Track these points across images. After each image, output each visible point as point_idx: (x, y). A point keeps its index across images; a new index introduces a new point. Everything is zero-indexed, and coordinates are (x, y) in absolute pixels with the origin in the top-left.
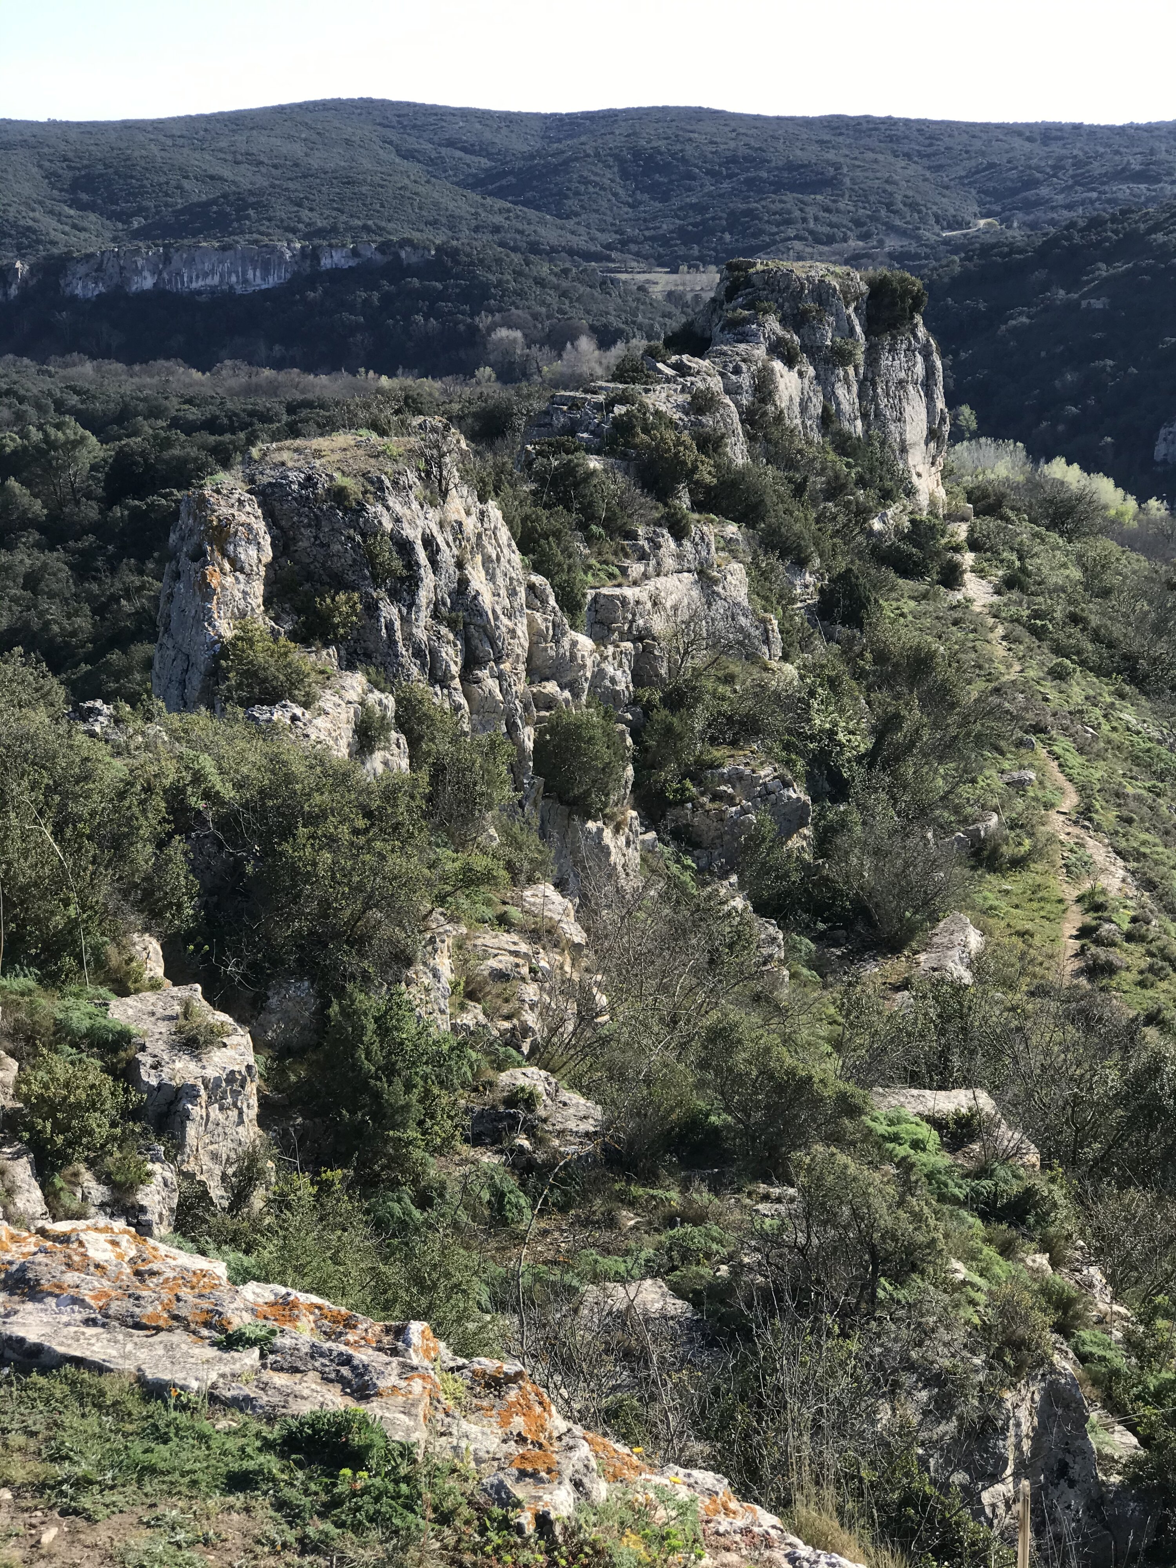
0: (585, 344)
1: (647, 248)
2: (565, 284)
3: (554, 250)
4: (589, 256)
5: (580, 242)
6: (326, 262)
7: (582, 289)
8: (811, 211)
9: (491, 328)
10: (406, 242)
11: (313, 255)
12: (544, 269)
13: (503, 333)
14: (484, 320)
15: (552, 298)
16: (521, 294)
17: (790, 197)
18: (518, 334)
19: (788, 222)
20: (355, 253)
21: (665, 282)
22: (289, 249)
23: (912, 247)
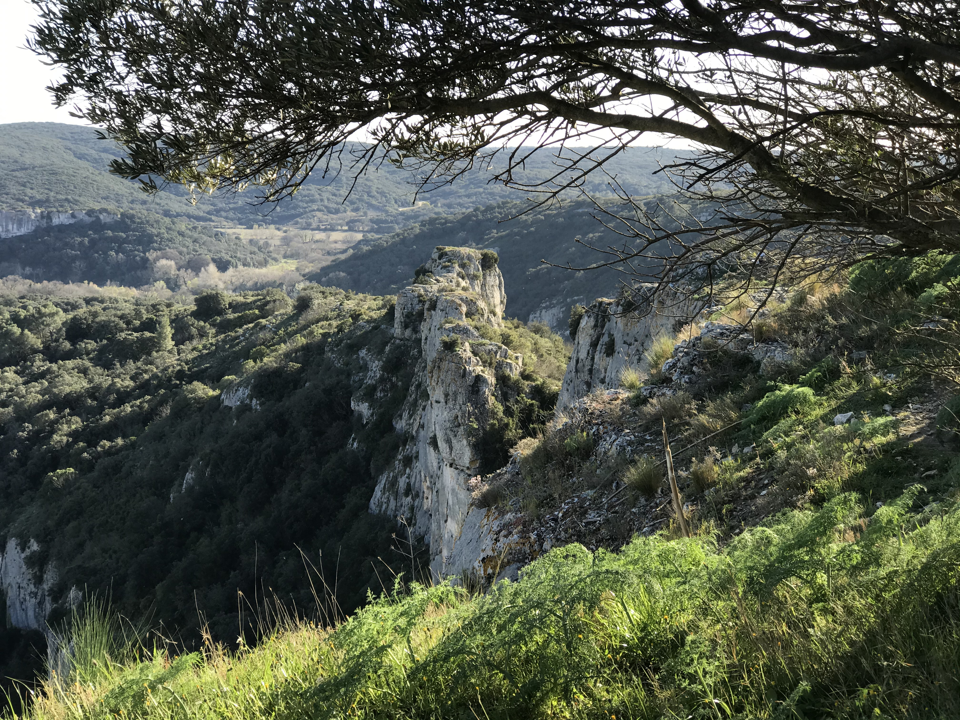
0: (212, 268)
1: (231, 214)
2: (196, 235)
3: (178, 215)
4: (198, 219)
5: (192, 211)
6: (56, 221)
7: (205, 238)
8: (325, 195)
9: (157, 259)
10: (101, 211)
11: (49, 217)
12: (182, 225)
13: (163, 262)
14: (151, 255)
15: (188, 242)
16: (171, 240)
17: (313, 188)
18: (172, 263)
19: (313, 201)
20: (73, 216)
21: (245, 234)
22: (34, 213)
23: (383, 216)
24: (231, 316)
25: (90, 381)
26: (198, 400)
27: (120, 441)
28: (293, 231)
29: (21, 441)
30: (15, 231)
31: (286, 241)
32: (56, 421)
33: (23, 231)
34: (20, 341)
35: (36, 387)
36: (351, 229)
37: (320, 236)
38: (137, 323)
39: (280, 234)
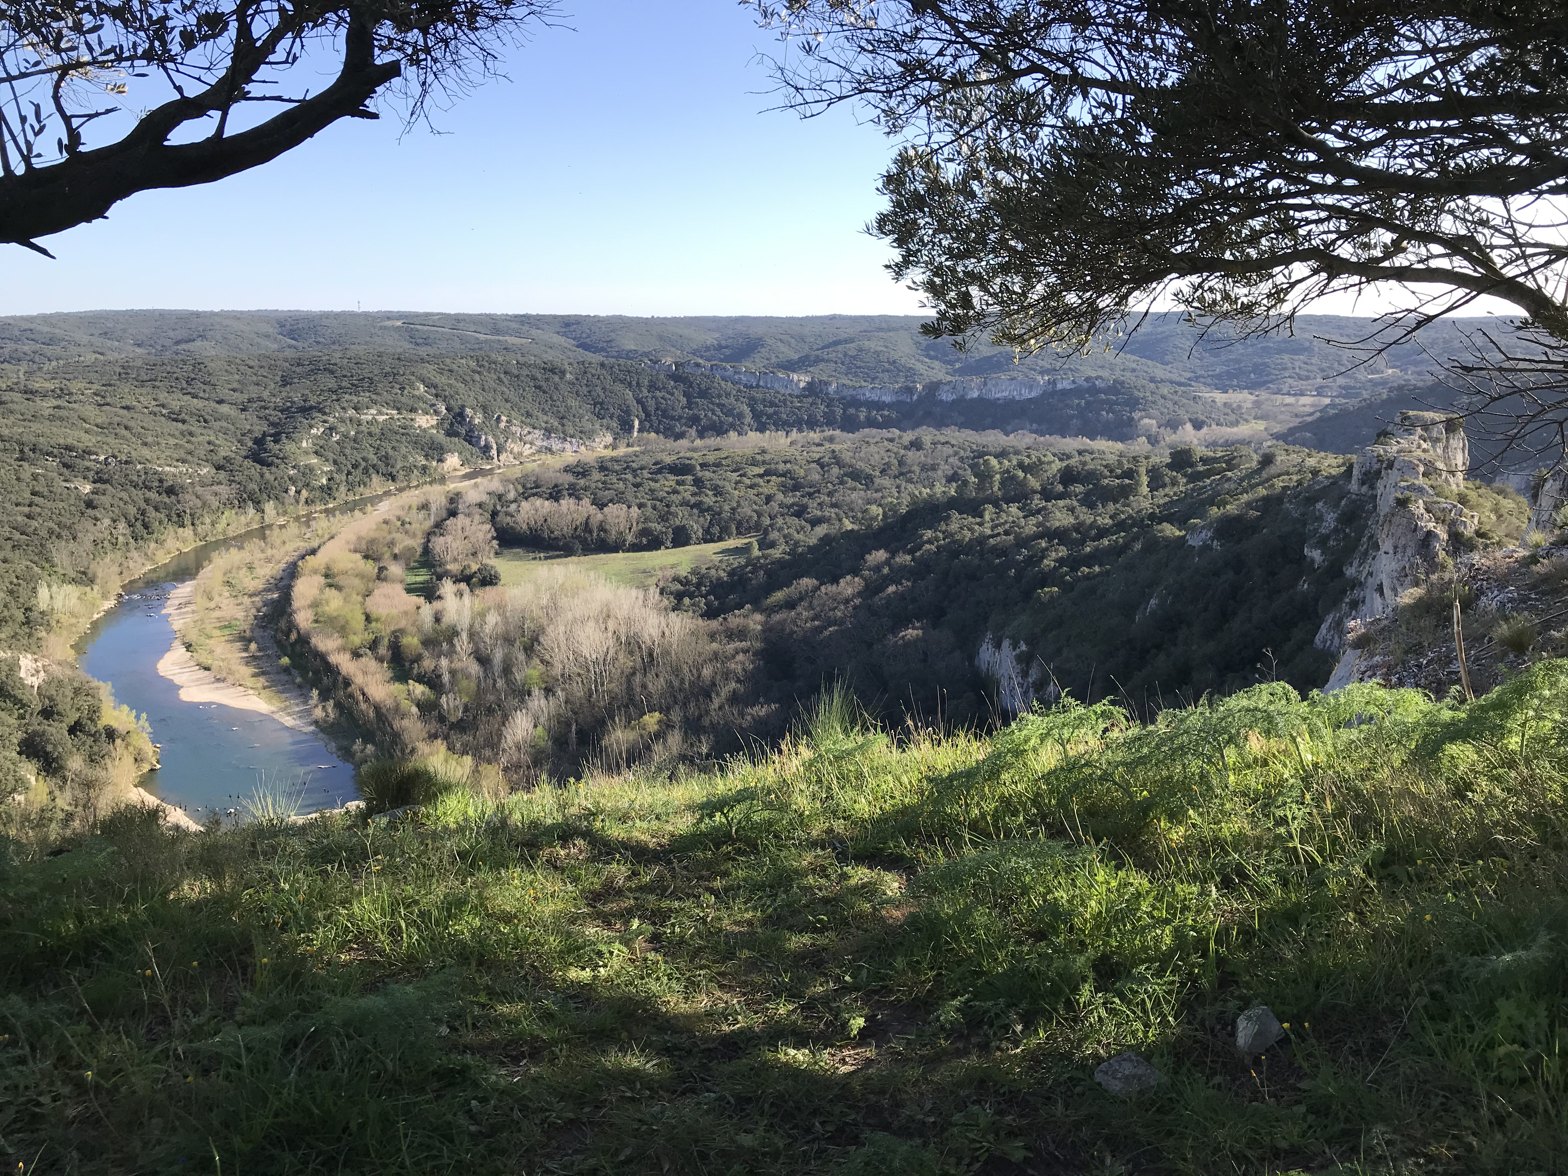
0: (1189, 427)
1: (1209, 381)
2: (1176, 398)
3: (1162, 381)
4: (1180, 384)
5: (1175, 377)
6: (1059, 386)
7: (1185, 401)
8: (1297, 364)
9: (1142, 418)
10: (1097, 378)
11: (1054, 383)
12: (1165, 390)
13: (1146, 421)
14: (1136, 415)
15: (1170, 404)
16: (1154, 402)
17: (1286, 357)
18: (1154, 422)
19: (1285, 369)
20: (1074, 382)
21: (1220, 397)
22: (1042, 380)
23: (1352, 383)
24: (1201, 468)
25: (1077, 518)
26: (1165, 538)
27: (1097, 569)
28: (1264, 395)
29: (1018, 563)
30: (1027, 394)
31: (1257, 404)
32: (1047, 549)
33: (1033, 394)
34: (1023, 483)
35: (1033, 520)
36: (1319, 394)
37: (1289, 400)
38: (1119, 471)
39: (1253, 398)
